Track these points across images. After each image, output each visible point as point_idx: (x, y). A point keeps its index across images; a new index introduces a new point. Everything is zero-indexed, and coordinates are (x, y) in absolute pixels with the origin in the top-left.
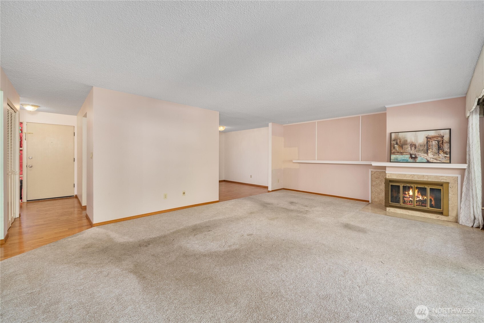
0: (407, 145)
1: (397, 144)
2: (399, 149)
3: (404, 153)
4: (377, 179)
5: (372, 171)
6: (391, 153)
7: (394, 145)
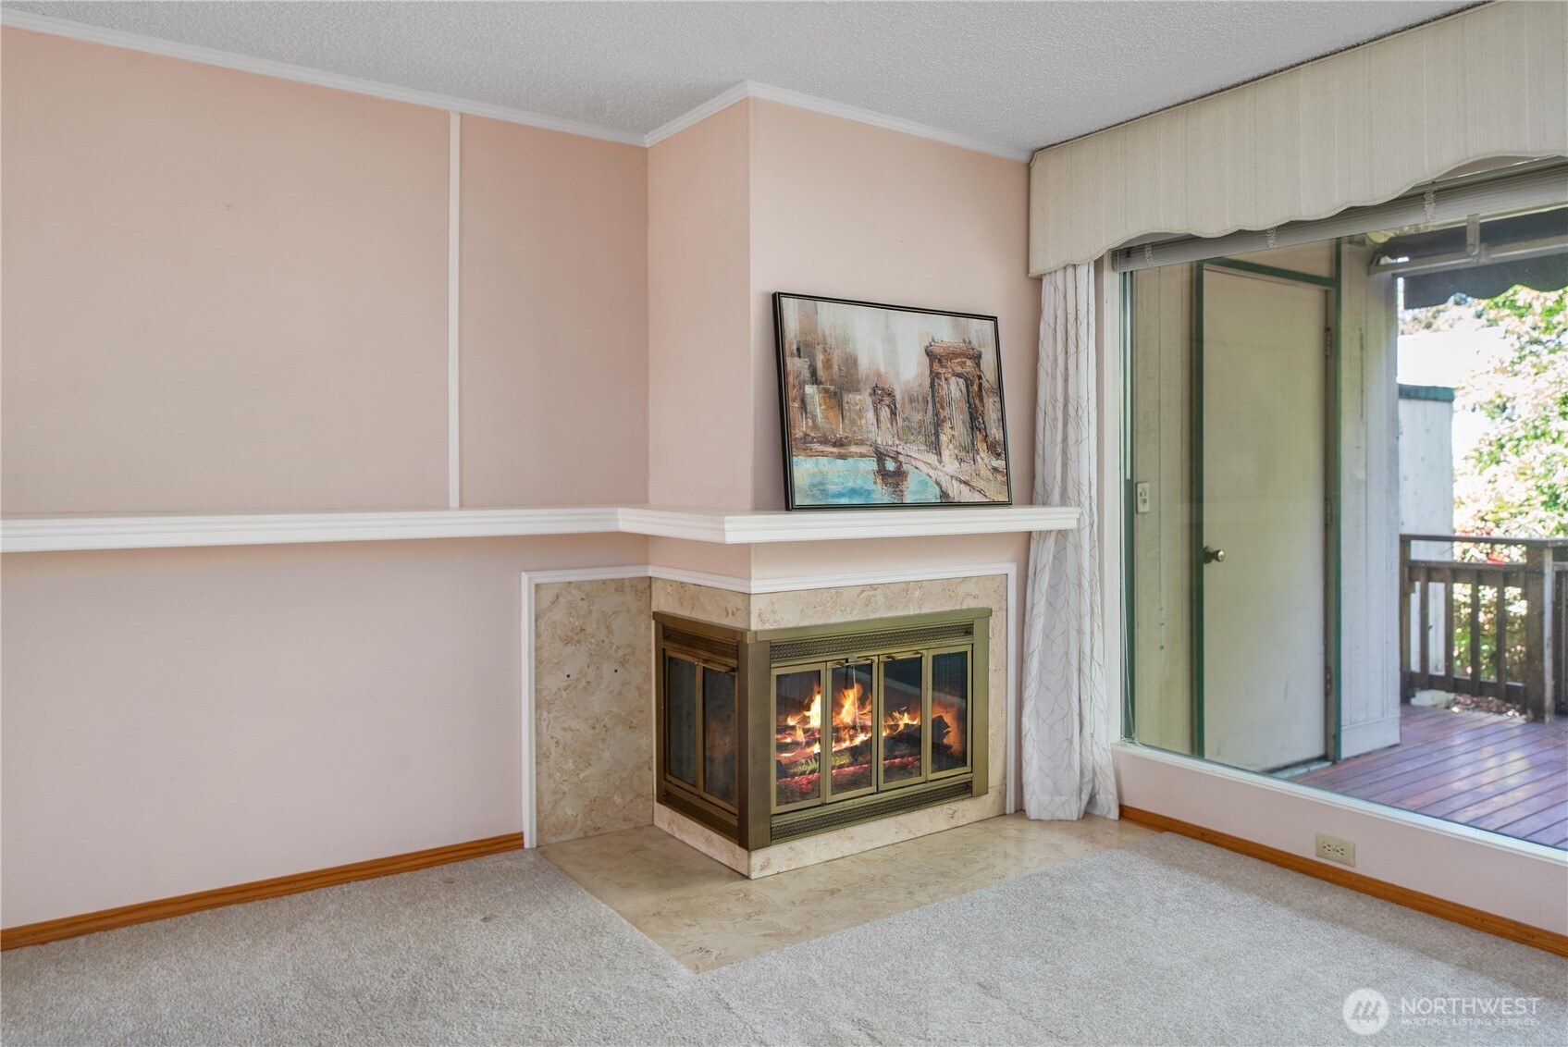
0: (858, 390)
1: (815, 379)
2: (826, 418)
3: (850, 443)
4: (570, 649)
5: (537, 586)
6: (784, 446)
7: (802, 388)
